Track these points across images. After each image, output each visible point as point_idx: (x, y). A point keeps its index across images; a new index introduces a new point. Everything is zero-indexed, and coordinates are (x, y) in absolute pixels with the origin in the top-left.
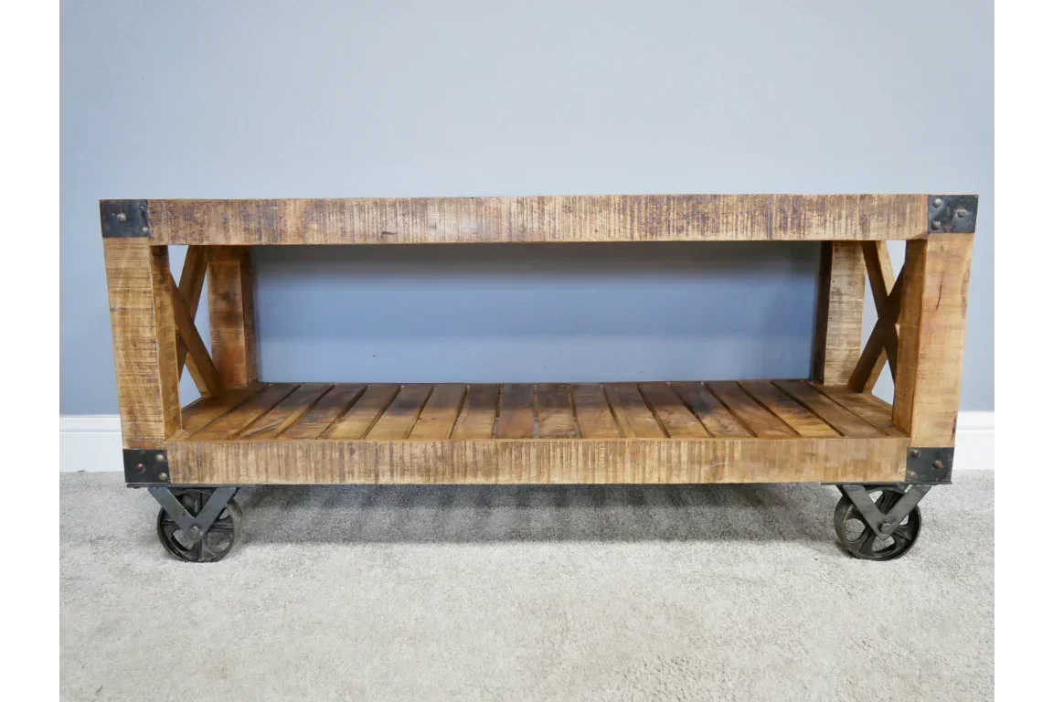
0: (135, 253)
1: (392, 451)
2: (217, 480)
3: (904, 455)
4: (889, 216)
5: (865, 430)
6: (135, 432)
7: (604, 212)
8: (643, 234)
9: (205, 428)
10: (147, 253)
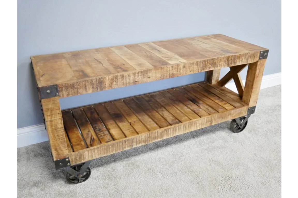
0: (54, 102)
1: (136, 139)
2: (85, 160)
3: (247, 110)
4: (252, 57)
8: (201, 70)
10: (58, 101)
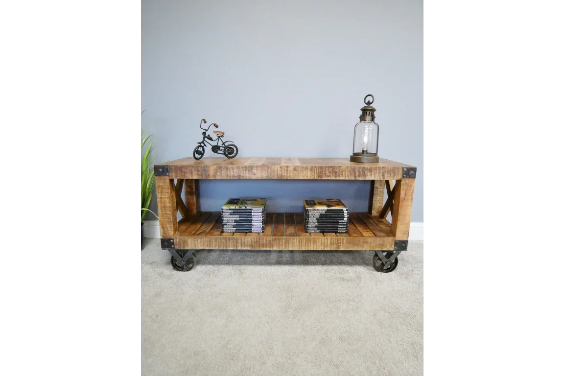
0: (164, 181)
1: (241, 240)
2: (189, 248)
3: (393, 243)
5: (382, 234)
6: (164, 234)
7: (306, 171)
8: (318, 177)
9: (185, 231)
10: (168, 181)
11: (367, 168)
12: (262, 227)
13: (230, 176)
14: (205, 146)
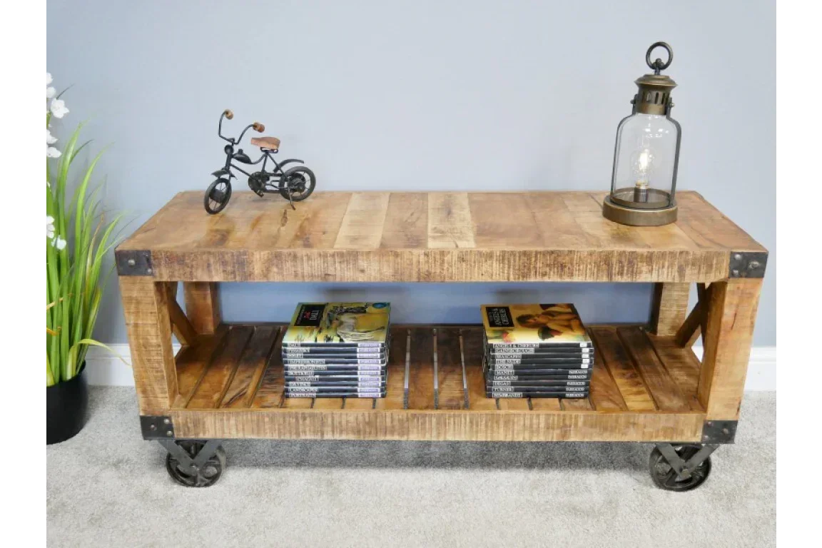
0: (143, 286)
1: (333, 418)
2: (208, 436)
4: (700, 266)
5: (676, 403)
6: (148, 405)
7: (489, 262)
8: (517, 276)
9: (195, 394)
10: (152, 287)
11: (642, 255)
12: (383, 384)
13: (303, 277)
14: (232, 176)
